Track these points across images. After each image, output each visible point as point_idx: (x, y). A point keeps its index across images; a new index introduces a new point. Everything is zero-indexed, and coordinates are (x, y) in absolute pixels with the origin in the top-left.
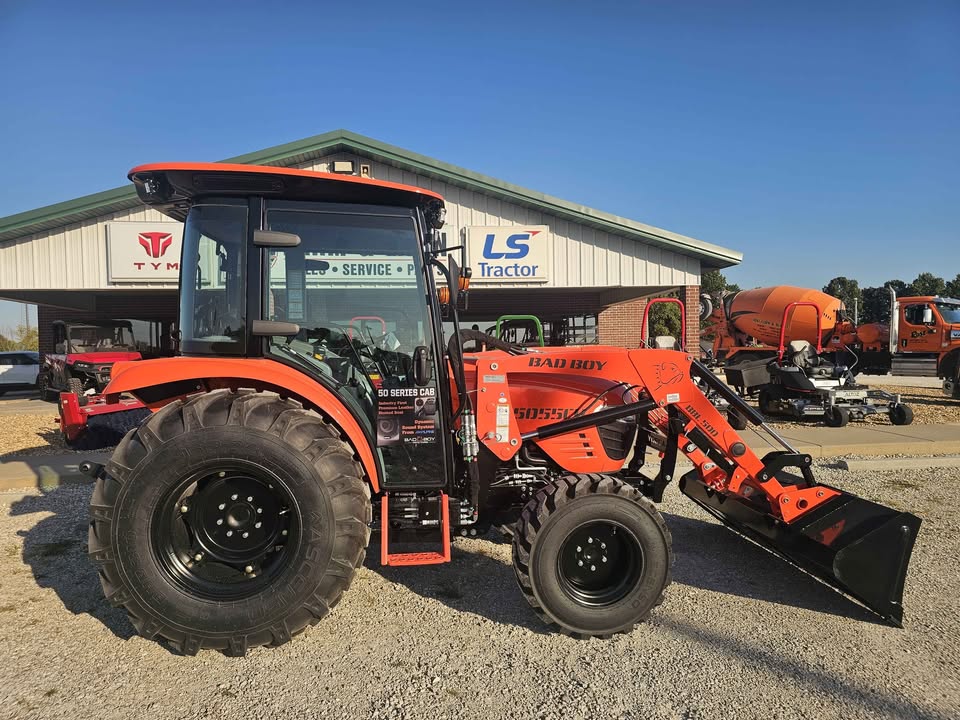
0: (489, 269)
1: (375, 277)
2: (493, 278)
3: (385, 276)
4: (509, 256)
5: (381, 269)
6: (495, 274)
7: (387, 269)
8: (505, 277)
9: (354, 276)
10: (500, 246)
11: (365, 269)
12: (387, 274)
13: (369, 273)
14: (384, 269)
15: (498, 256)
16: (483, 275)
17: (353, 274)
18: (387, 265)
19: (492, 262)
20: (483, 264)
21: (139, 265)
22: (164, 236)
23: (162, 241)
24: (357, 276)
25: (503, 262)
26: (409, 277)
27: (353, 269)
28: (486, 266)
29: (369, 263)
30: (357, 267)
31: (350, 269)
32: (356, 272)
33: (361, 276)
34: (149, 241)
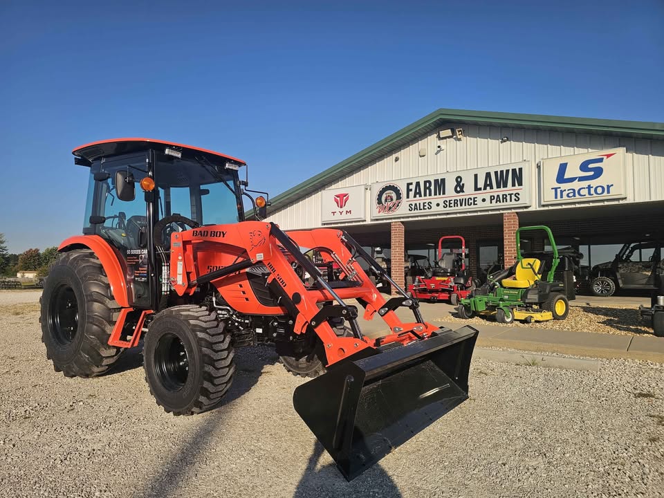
0: (562, 192)
1: (465, 207)
2: (565, 199)
3: (472, 206)
4: (581, 179)
5: (470, 201)
6: (568, 195)
7: (474, 201)
8: (578, 198)
9: (451, 208)
10: (573, 171)
11: (459, 203)
12: (474, 204)
13: (461, 205)
14: (472, 201)
15: (571, 180)
16: (556, 197)
17: (450, 207)
18: (474, 198)
19: (564, 186)
20: (556, 189)
21: (334, 213)
22: (345, 195)
23: (345, 198)
24: (453, 208)
25: (576, 185)
26: (491, 205)
27: (450, 204)
28: (559, 190)
29: (461, 198)
30: (452, 202)
31: (448, 204)
32: (452, 205)
33: (456, 208)
34: (338, 199)
